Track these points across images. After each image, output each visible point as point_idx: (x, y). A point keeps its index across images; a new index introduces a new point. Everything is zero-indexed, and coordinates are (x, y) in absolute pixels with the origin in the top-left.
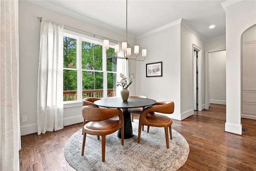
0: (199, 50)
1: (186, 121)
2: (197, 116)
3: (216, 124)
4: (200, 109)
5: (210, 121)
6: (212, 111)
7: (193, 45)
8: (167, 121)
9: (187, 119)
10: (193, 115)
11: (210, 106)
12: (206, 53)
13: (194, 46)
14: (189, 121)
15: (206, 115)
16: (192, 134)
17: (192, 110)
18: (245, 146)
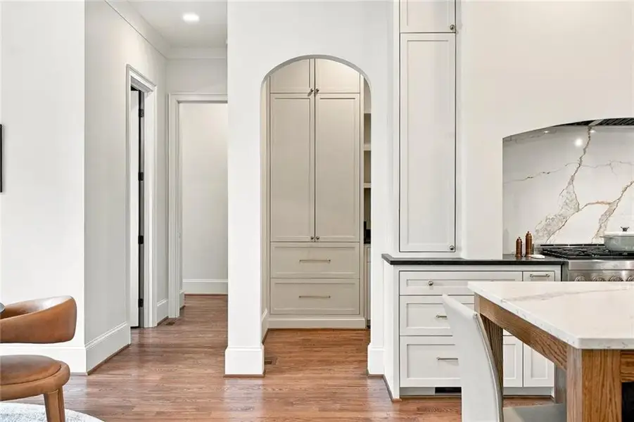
0: (149, 90)
1: (104, 370)
2: (141, 345)
3: (204, 361)
4: (151, 321)
5: (186, 355)
6: (189, 323)
7: (128, 68)
8: (50, 371)
9: (108, 365)
10: (128, 346)
11: (182, 305)
12: (172, 102)
13: (131, 74)
14: (118, 368)
15: (172, 337)
16: (133, 407)
17: (126, 326)
18: (268, 400)
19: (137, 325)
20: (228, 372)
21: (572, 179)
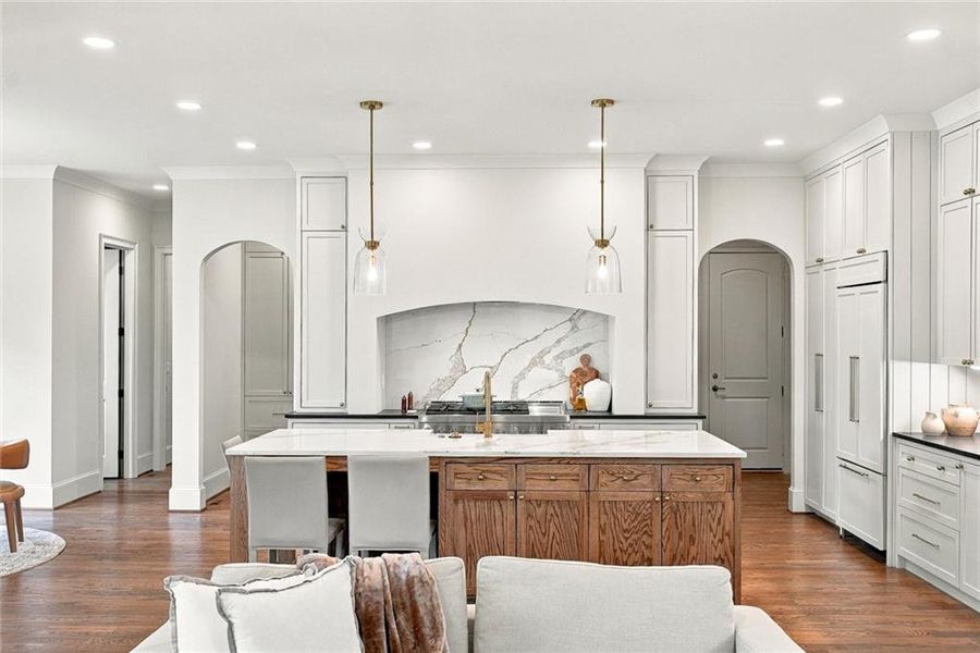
0: (128, 249)
4: (131, 473)
7: (101, 236)
10: (100, 492)
12: (158, 254)
13: (105, 240)
17: (97, 473)
18: (204, 525)
19: (117, 476)
20: (170, 508)
21: (460, 346)
